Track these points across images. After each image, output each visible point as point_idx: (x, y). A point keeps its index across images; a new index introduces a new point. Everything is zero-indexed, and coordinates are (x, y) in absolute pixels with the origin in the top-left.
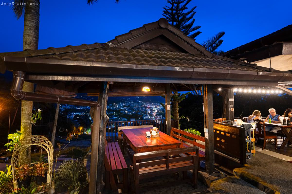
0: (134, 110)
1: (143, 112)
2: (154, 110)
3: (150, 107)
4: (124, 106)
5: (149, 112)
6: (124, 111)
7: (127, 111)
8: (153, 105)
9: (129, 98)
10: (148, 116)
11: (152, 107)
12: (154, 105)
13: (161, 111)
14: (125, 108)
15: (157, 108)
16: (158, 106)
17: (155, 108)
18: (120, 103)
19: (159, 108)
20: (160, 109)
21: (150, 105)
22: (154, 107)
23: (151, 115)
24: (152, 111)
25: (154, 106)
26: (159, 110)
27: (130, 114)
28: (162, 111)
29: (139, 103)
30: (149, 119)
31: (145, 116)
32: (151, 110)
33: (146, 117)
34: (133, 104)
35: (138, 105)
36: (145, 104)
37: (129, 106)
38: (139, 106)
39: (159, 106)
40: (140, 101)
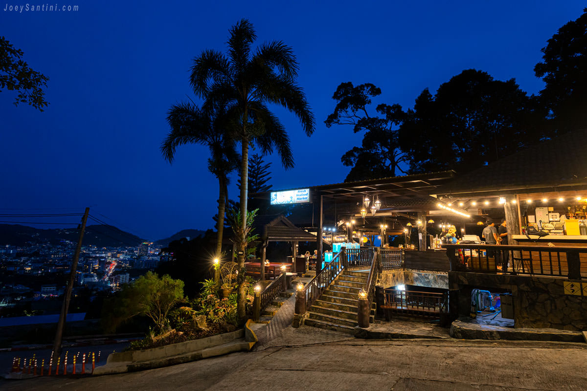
0: (51, 265)
1: (79, 268)
2: (110, 263)
3: (98, 255)
4: (19, 255)
5: (97, 266)
6: (18, 268)
7: (30, 266)
8: (106, 251)
9: (38, 234)
10: (92, 276)
11: (104, 255)
12: (110, 251)
13: (126, 263)
14: (23, 259)
15: (117, 258)
16: (118, 253)
17: (112, 257)
18: (7, 246)
19: (121, 258)
20: (124, 261)
21: (100, 250)
22: (109, 257)
23: (101, 273)
24: (104, 264)
25: (109, 254)
26: (120, 263)
27: (38, 274)
28: (129, 265)
29: (66, 245)
30: (94, 284)
31: (86, 276)
32: (100, 263)
33: (89, 279)
34: (49, 249)
35: (65, 250)
36: (84, 249)
37: (36, 254)
38: (69, 253)
39: (123, 253)
40: (71, 241)
